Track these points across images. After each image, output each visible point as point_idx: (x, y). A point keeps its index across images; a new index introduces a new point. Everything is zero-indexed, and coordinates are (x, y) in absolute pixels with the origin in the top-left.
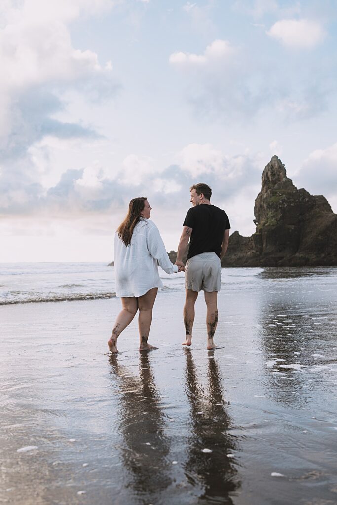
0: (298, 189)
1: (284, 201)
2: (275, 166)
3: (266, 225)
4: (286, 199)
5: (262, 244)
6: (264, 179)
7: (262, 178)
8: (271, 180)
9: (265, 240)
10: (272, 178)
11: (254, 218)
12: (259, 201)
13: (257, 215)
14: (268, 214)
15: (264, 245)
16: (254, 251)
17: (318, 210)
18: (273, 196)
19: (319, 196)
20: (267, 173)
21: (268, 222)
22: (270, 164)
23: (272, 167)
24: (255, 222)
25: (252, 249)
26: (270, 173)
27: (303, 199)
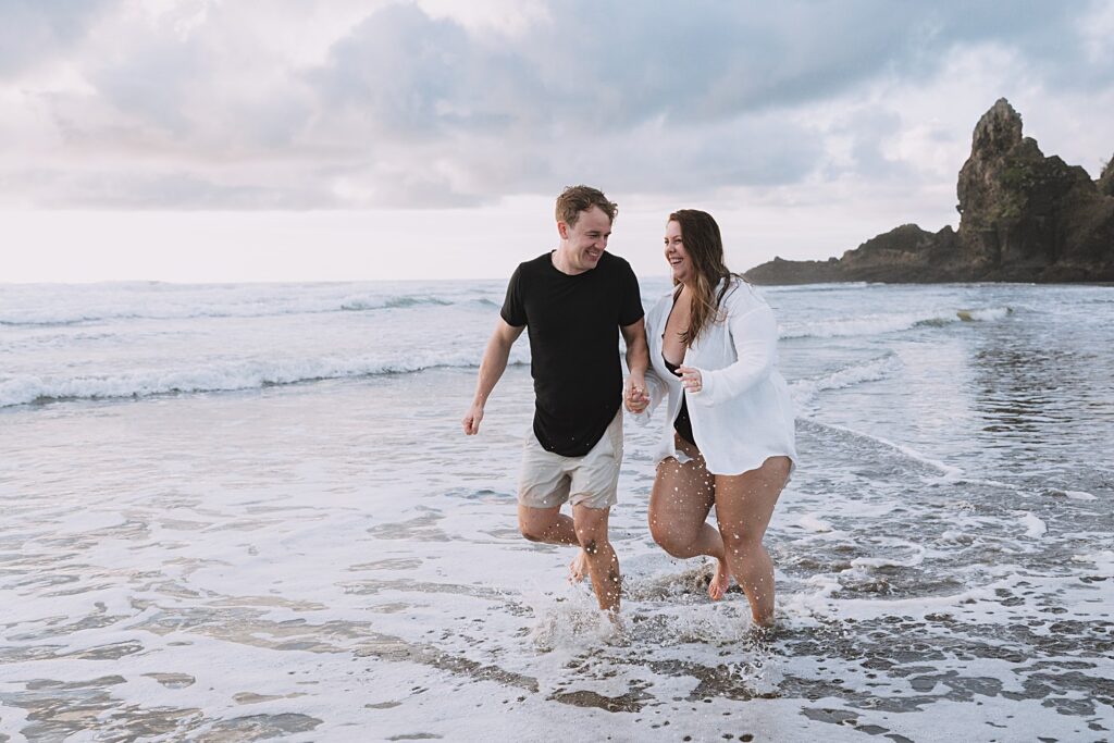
0: (1046, 156)
1: (1029, 176)
2: (1002, 116)
3: (1004, 215)
4: (1032, 173)
5: (999, 248)
6: (978, 136)
7: (975, 134)
8: (992, 138)
9: (1005, 241)
10: (995, 136)
11: (958, 202)
12: (968, 173)
13: (963, 197)
14: (1003, 197)
15: (1004, 249)
16: (984, 258)
17: (1078, 190)
18: (1009, 167)
19: (1075, 167)
20: (986, 128)
21: (1004, 211)
22: (993, 112)
23: (996, 117)
24: (959, 208)
25: (978, 254)
26: (990, 127)
27: (1058, 173)
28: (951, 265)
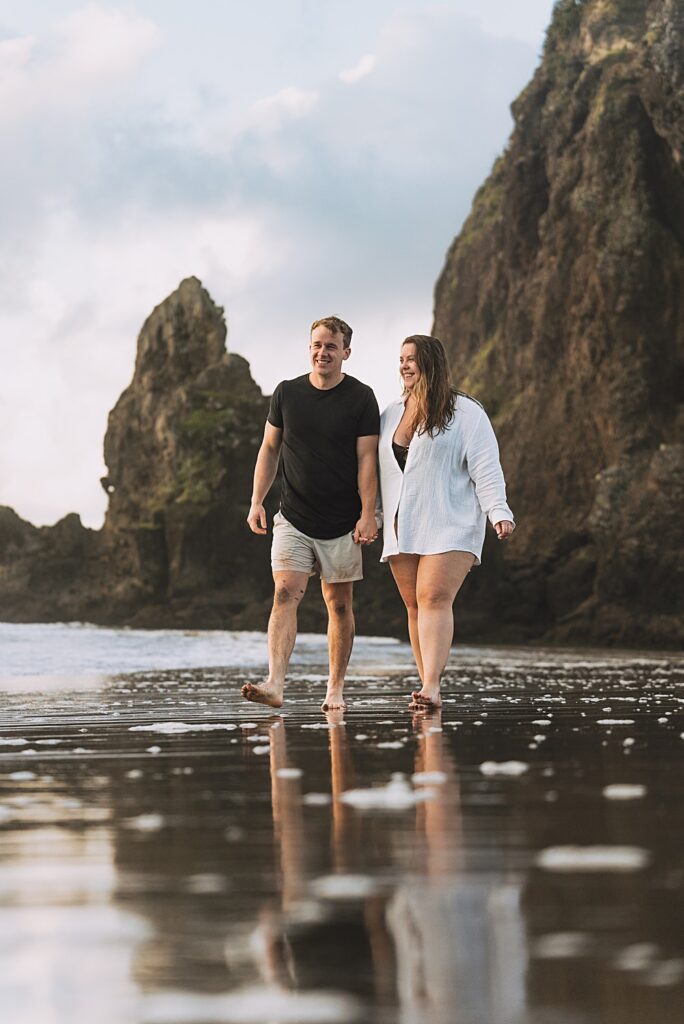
1: (230, 428)
2: (191, 309)
3: (179, 500)
4: (236, 422)
5: (166, 562)
6: (146, 346)
7: (140, 341)
8: (171, 350)
9: (178, 548)
10: (177, 348)
11: (104, 472)
12: (124, 415)
13: (115, 460)
14: (180, 466)
15: (174, 564)
16: (137, 582)
18: (196, 408)
20: (160, 331)
21: (181, 492)
22: (175, 302)
23: (180, 311)
24: (105, 482)
25: (128, 572)
26: (169, 331)
28: (72, 592)
